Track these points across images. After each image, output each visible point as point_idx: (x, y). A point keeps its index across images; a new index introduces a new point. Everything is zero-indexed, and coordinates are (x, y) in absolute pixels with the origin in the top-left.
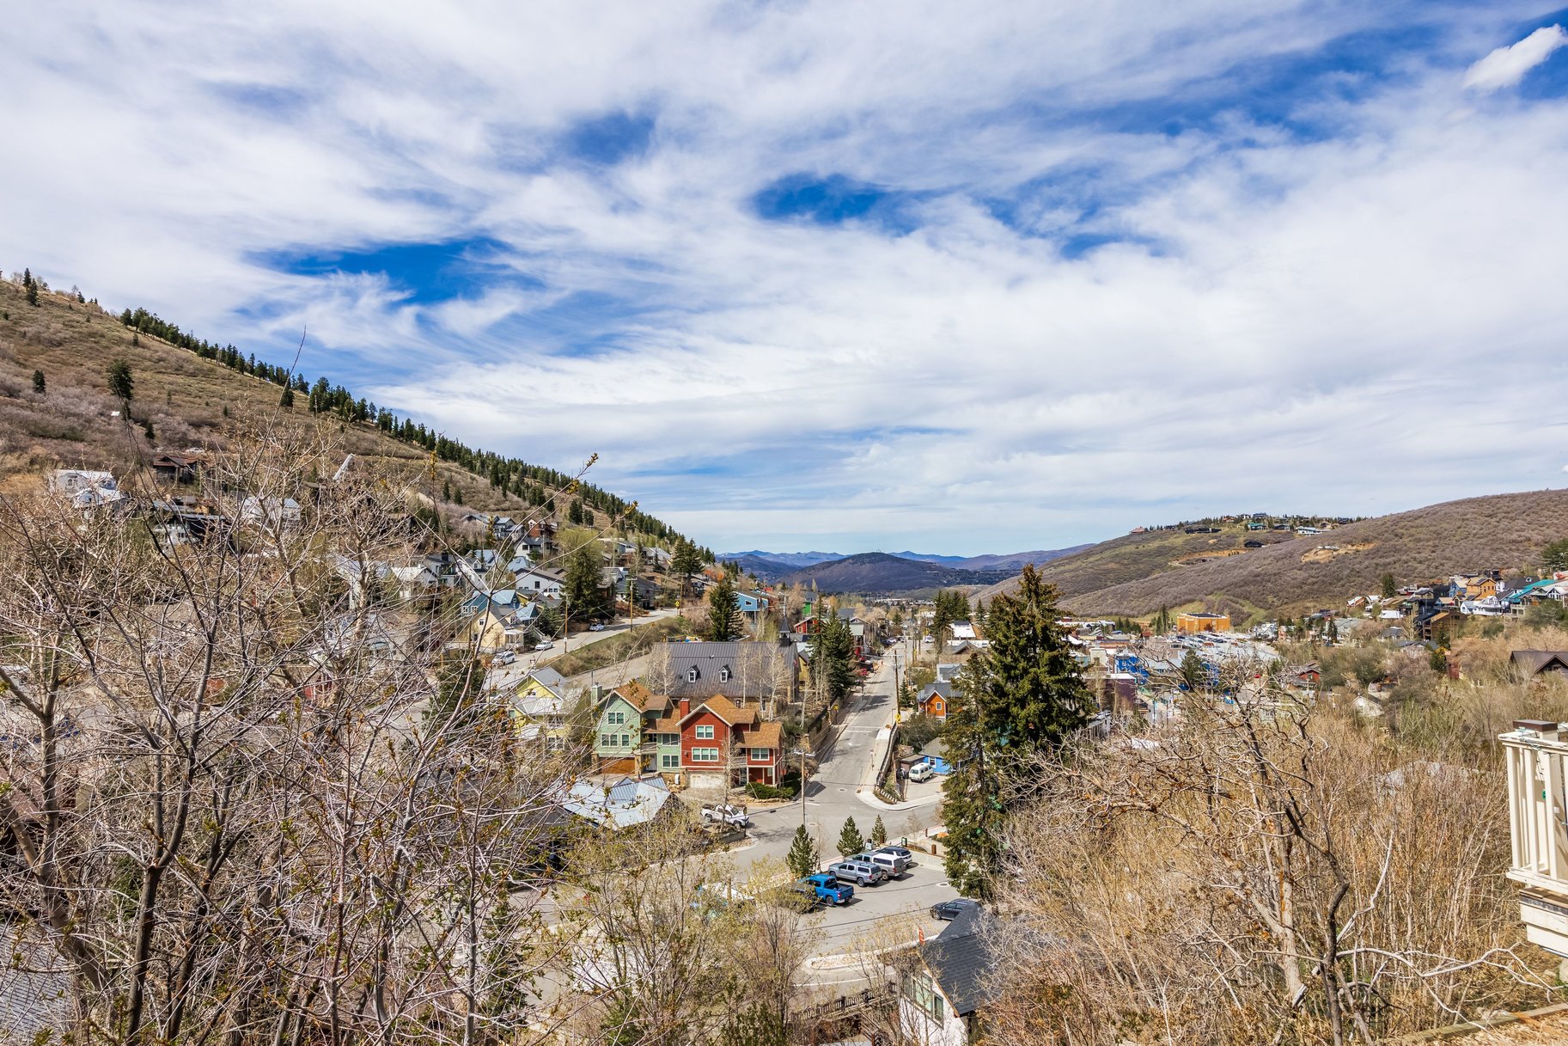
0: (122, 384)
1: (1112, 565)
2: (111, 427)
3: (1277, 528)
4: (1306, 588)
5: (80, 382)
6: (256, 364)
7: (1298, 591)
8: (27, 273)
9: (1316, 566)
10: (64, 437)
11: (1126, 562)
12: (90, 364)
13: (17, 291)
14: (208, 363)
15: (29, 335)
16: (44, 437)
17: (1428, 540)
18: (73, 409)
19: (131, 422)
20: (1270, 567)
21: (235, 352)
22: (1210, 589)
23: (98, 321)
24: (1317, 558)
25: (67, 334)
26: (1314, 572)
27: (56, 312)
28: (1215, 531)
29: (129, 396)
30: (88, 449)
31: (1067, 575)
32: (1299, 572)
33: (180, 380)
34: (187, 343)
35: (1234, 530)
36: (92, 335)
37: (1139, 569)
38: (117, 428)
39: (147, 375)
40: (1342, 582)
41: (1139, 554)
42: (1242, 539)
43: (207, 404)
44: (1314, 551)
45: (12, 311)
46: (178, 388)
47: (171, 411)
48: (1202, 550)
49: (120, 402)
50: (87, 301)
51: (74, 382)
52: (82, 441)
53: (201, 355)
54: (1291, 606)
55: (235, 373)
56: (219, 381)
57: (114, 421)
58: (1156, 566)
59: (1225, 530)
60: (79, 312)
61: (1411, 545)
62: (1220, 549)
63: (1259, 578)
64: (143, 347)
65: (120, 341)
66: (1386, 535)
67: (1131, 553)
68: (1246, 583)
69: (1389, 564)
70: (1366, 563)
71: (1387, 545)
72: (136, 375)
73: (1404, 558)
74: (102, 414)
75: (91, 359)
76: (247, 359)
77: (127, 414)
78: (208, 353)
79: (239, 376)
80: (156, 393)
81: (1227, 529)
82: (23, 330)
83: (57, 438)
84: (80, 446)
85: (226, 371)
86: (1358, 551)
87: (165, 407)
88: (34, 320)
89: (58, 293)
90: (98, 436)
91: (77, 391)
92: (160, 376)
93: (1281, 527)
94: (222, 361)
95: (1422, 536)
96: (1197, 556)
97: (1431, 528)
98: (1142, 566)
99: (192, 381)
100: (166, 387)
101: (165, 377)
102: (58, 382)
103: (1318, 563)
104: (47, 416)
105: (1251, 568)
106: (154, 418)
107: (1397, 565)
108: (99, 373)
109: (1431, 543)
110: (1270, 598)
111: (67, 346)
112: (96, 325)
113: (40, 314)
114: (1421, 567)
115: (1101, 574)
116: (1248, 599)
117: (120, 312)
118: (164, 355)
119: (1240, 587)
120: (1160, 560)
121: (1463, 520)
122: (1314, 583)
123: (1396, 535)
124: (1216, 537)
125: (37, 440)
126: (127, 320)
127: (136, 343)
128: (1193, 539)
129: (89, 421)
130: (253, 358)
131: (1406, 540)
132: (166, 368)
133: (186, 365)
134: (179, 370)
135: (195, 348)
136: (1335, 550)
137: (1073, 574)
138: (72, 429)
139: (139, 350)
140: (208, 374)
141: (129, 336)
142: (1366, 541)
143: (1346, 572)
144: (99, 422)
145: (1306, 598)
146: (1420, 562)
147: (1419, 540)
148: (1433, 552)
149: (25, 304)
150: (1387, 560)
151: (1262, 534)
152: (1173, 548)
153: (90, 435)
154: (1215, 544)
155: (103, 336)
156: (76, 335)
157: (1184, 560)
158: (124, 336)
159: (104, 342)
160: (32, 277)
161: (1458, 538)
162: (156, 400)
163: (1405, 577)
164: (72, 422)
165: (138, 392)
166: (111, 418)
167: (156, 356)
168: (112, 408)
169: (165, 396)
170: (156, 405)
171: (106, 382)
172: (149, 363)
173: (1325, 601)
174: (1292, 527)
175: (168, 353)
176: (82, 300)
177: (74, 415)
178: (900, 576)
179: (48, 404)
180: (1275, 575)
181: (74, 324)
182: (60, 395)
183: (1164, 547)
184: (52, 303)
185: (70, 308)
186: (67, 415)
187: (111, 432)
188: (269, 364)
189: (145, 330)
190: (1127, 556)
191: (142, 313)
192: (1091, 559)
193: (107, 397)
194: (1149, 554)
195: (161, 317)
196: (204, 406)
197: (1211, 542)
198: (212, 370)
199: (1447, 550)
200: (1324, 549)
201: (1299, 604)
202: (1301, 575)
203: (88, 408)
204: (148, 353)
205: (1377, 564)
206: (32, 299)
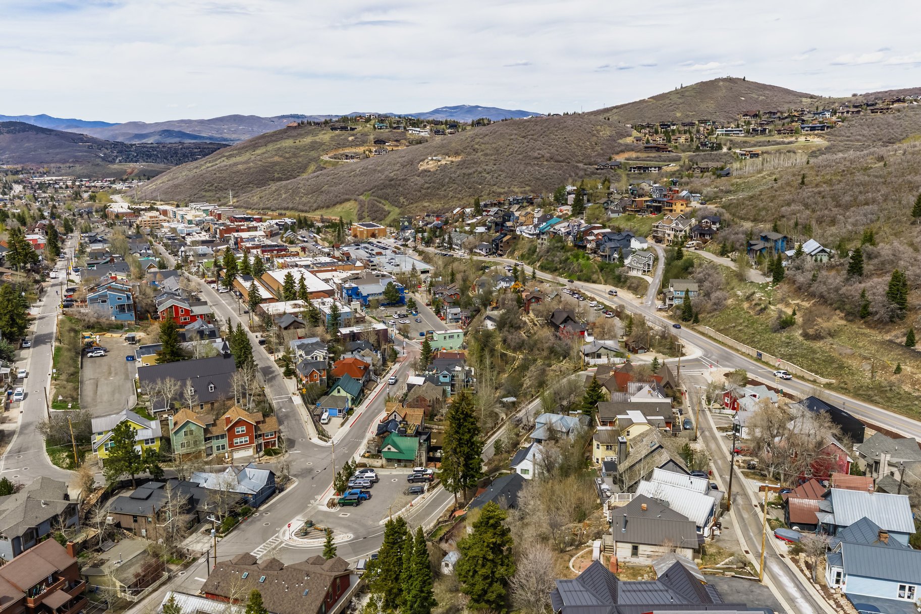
1: (276, 159)
3: (395, 128)
4: (423, 191)
7: (419, 194)
9: (429, 174)
11: (287, 155)
17: (492, 155)
20: (398, 172)
22: (362, 191)
24: (428, 166)
26: (427, 179)
28: (352, 129)
31: (240, 167)
32: (418, 178)
35: (366, 129)
37: (298, 162)
40: (445, 188)
41: (297, 148)
42: (372, 137)
44: (426, 161)
48: (344, 146)
54: (415, 205)
58: (311, 160)
59: (359, 128)
61: (482, 158)
62: (357, 145)
63: (392, 182)
66: (468, 150)
67: (290, 147)
68: (385, 187)
69: (471, 174)
70: (458, 173)
71: (469, 158)
73: (479, 169)
81: (361, 128)
86: (452, 162)
93: (398, 128)
95: (488, 151)
96: (341, 152)
97: (493, 145)
98: (300, 160)
103: (430, 171)
105: (386, 173)
107: (475, 175)
109: (493, 157)
110: (402, 199)
114: (489, 177)
115: (267, 166)
116: (387, 199)
119: (381, 189)
120: (313, 154)
121: (511, 139)
122: (428, 188)
123: (474, 150)
124: (353, 135)
128: (337, 136)
131: (480, 154)
136: (439, 161)
137: (245, 166)
142: (457, 154)
143: (447, 180)
145: (424, 199)
146: (488, 173)
147: (486, 155)
148: (495, 165)
150: (470, 171)
151: (385, 132)
152: (322, 144)
154: (353, 141)
157: (331, 154)
161: (507, 154)
163: (480, 184)
173: (435, 202)
174: (405, 128)
178: (49, 148)
180: (403, 180)
183: (316, 142)
190: (288, 150)
192: (258, 152)
194: (304, 148)
197: (350, 139)
199: (502, 164)
200: (432, 159)
201: (419, 204)
202: (420, 180)
205: (464, 174)
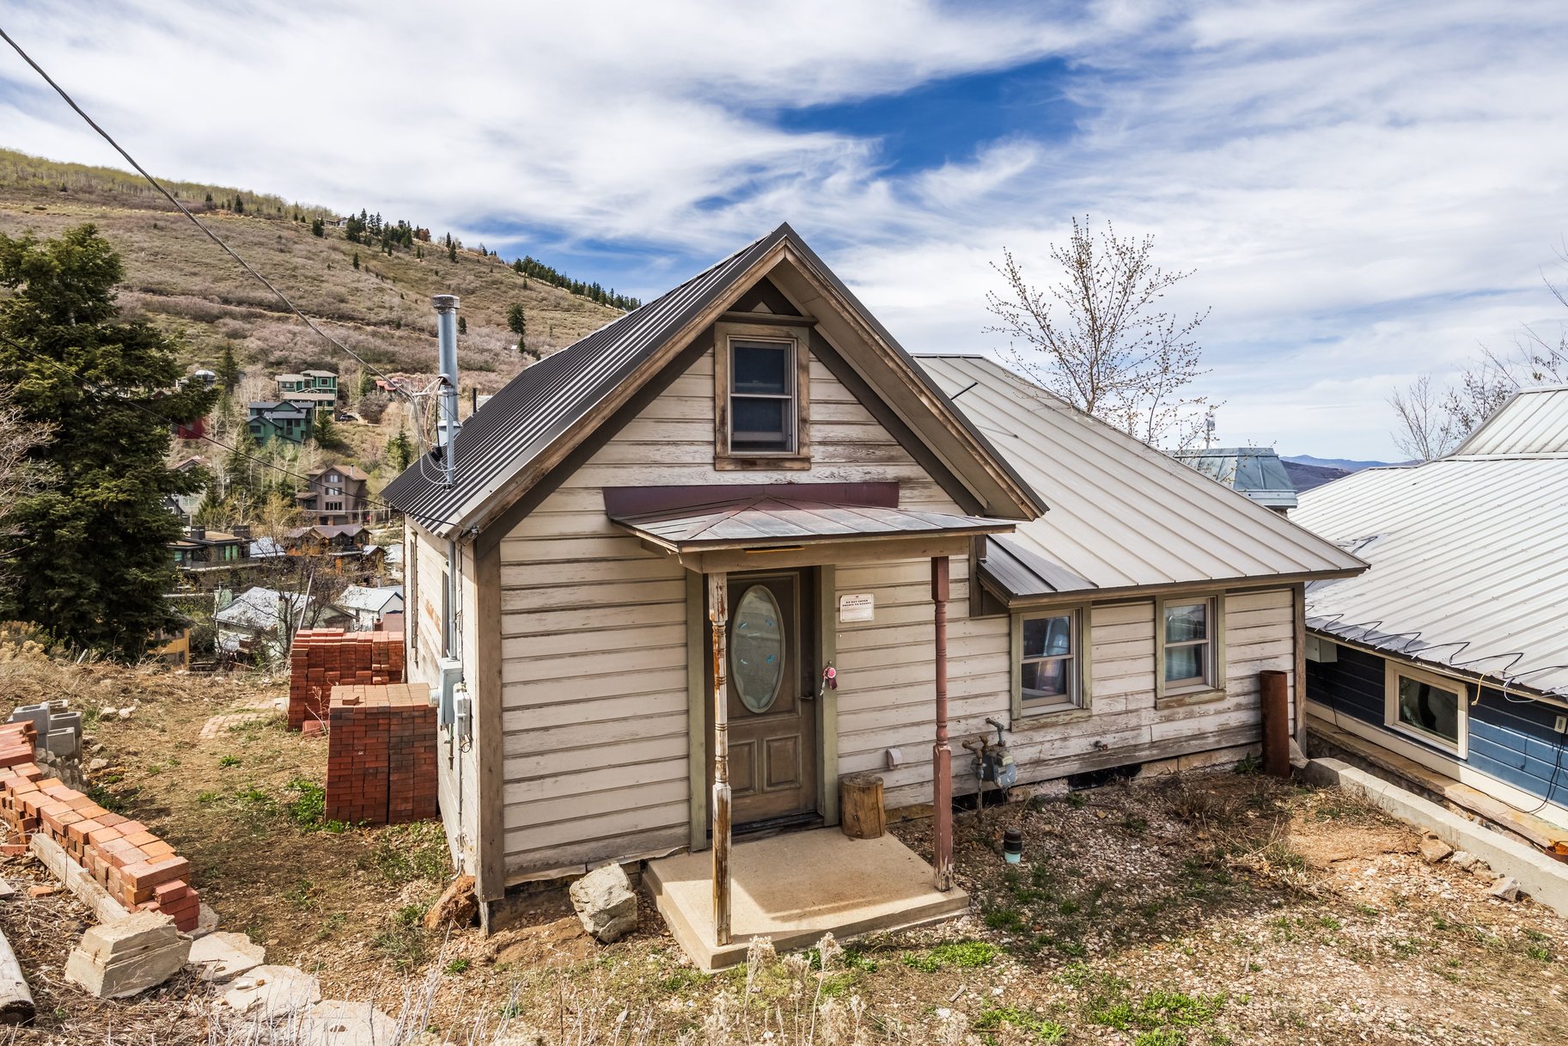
0: (517, 324)
2: (512, 359)
5: (489, 322)
6: (615, 296)
8: (449, 236)
10: (481, 369)
12: (494, 307)
13: (443, 252)
14: (577, 299)
15: (452, 287)
16: (469, 369)
18: (486, 346)
19: (525, 355)
21: (599, 288)
23: (498, 270)
25: (477, 284)
27: (470, 266)
29: (523, 332)
30: (498, 378)
33: (558, 315)
34: (561, 282)
36: (494, 282)
38: (517, 360)
39: (534, 313)
43: (579, 335)
45: (440, 268)
46: (557, 323)
47: (553, 342)
49: (517, 337)
50: (489, 253)
51: (484, 323)
52: (494, 371)
53: (573, 293)
55: (598, 305)
56: (587, 314)
57: (513, 354)
60: (484, 264)
64: (531, 290)
65: (515, 285)
72: (527, 313)
74: (505, 349)
75: (495, 302)
76: (608, 293)
77: (522, 348)
78: (578, 290)
79: (602, 309)
80: (541, 329)
82: (448, 283)
83: (476, 370)
84: (492, 376)
85: (592, 305)
87: (548, 339)
88: (455, 275)
89: (469, 250)
90: (504, 367)
91: (485, 330)
92: (544, 312)
94: (589, 296)
99: (566, 315)
100: (549, 322)
101: (547, 313)
102: (475, 324)
104: (470, 354)
106: (541, 349)
108: (501, 314)
111: (478, 293)
112: (497, 275)
113: (458, 269)
117: (513, 261)
118: (546, 295)
125: (466, 373)
126: (519, 267)
127: (525, 287)
129: (497, 355)
130: (612, 292)
132: (547, 306)
133: (562, 302)
134: (557, 307)
135: (568, 287)
138: (486, 362)
139: (528, 293)
140: (578, 308)
141: (520, 281)
144: (504, 355)
149: (448, 262)
153: (498, 366)
155: (502, 283)
156: (484, 284)
158: (517, 281)
159: (503, 289)
160: (453, 240)
162: (541, 333)
164: (487, 356)
165: (529, 327)
166: (511, 350)
167: (540, 296)
168: (511, 342)
169: (548, 330)
170: (542, 339)
171: (505, 321)
172: (535, 303)
175: (548, 293)
176: (485, 253)
177: (486, 350)
179: (470, 343)
181: (482, 275)
182: (476, 335)
184: (466, 259)
185: (478, 261)
186: (482, 351)
187: (512, 363)
188: (625, 296)
189: (531, 275)
191: (529, 261)
193: (507, 333)
195: (542, 263)
196: (576, 336)
198: (581, 305)
203: (496, 345)
204: (534, 295)
206: (453, 257)
